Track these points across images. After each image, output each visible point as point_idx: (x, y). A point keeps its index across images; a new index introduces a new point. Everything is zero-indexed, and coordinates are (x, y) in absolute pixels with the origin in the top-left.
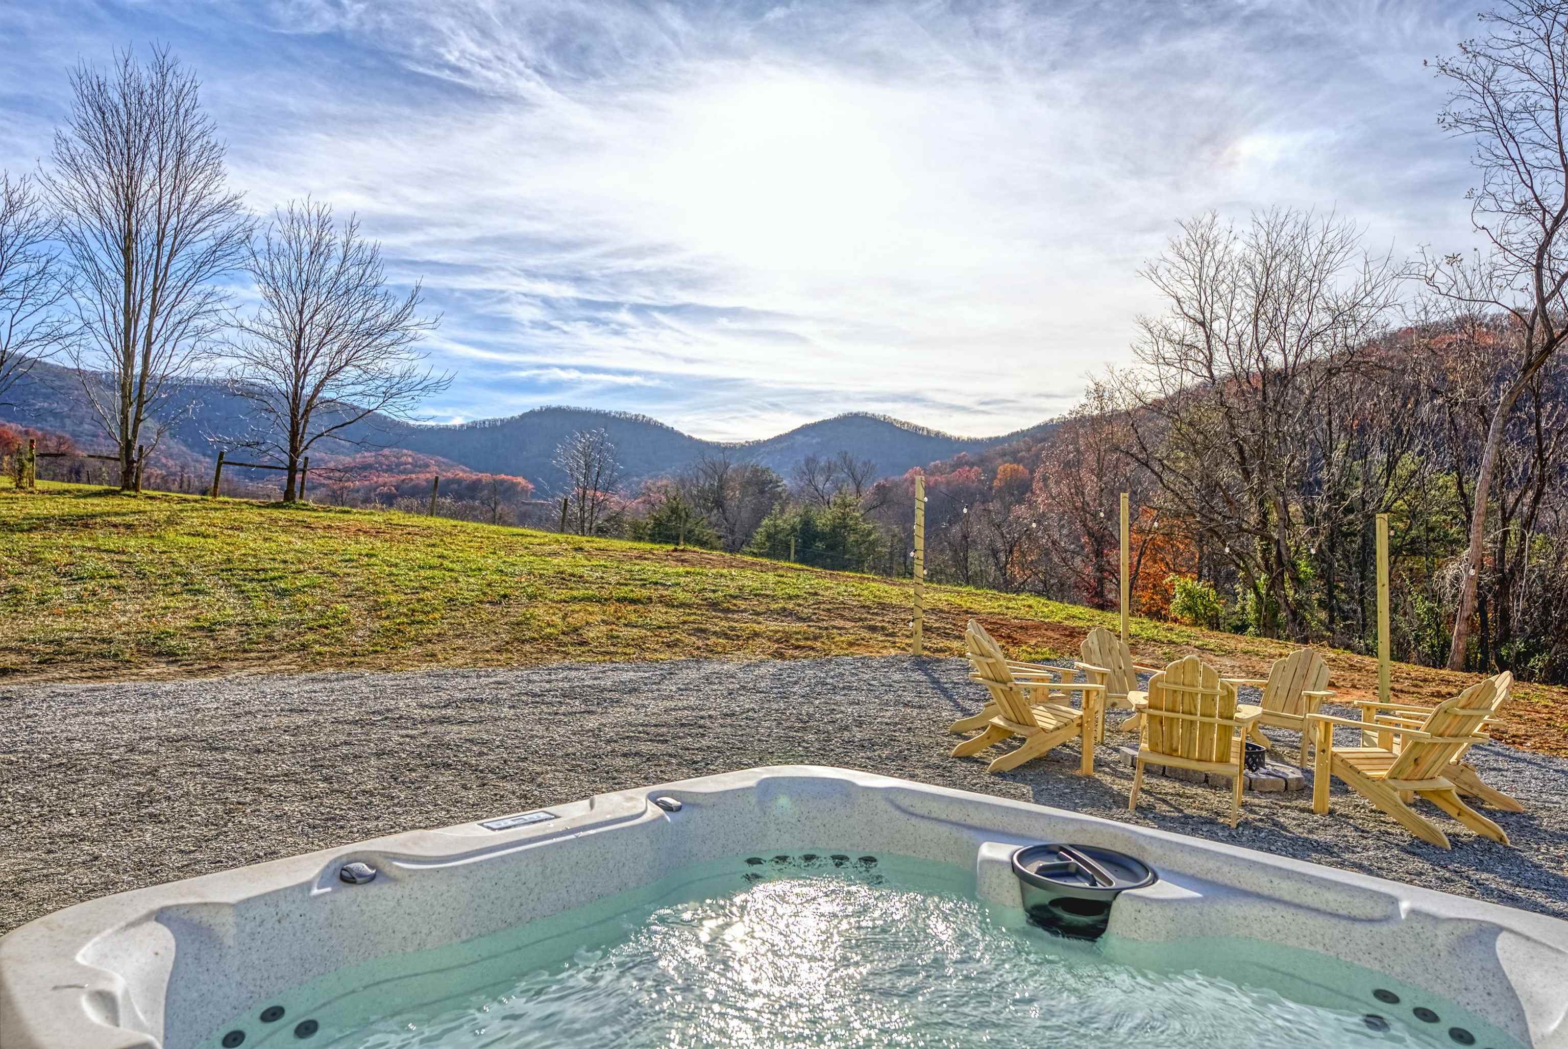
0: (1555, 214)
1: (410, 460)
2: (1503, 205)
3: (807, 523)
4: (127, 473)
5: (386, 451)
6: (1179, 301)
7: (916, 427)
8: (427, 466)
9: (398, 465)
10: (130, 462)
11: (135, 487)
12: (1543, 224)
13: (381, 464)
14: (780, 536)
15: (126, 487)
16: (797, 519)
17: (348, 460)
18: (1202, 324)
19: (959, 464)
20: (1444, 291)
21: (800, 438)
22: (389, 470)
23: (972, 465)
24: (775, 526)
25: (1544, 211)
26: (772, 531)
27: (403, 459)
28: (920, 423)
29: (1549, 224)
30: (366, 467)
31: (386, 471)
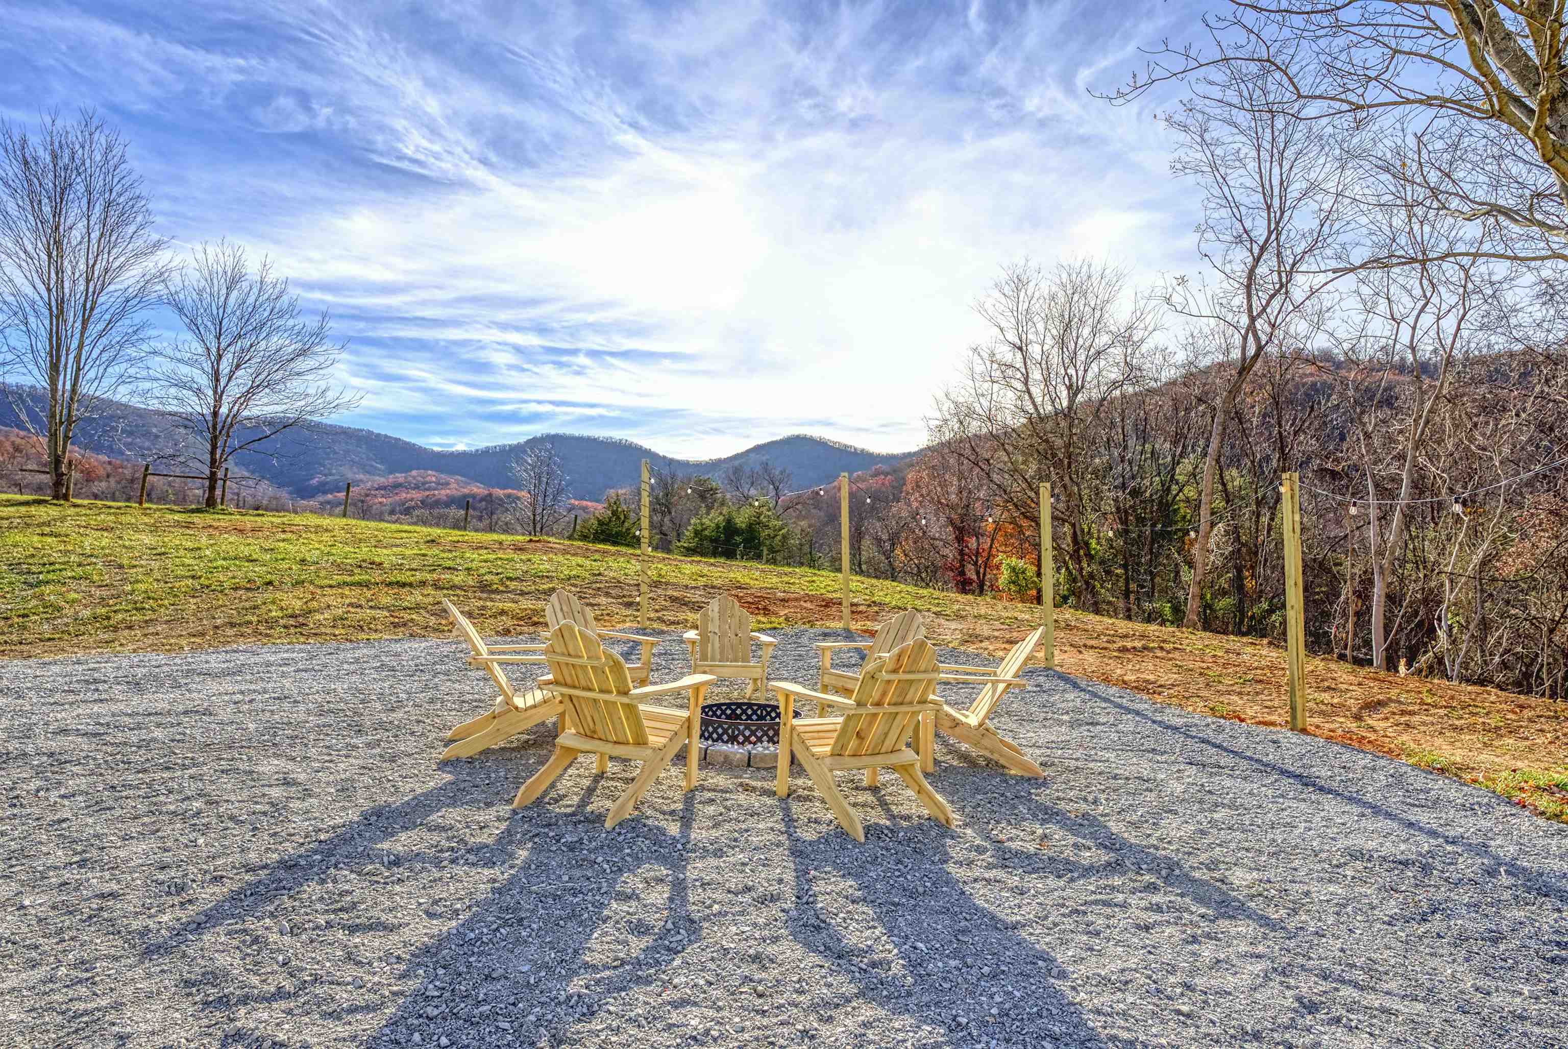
0: (1261, 243)
1: (434, 479)
2: (1220, 236)
3: (729, 521)
4: (58, 484)
5: (414, 473)
6: (1001, 330)
7: (846, 446)
8: (448, 484)
9: (424, 484)
10: (60, 475)
11: (66, 497)
12: (1251, 251)
13: (410, 483)
14: (706, 533)
15: (56, 497)
16: (721, 518)
17: (382, 480)
18: (1020, 349)
19: (877, 474)
20: (1179, 309)
21: (752, 455)
22: (417, 487)
23: (886, 474)
24: (702, 524)
25: (1251, 240)
26: (699, 528)
27: (428, 479)
28: (849, 442)
29: (1256, 250)
30: (397, 486)
31: (414, 489)
